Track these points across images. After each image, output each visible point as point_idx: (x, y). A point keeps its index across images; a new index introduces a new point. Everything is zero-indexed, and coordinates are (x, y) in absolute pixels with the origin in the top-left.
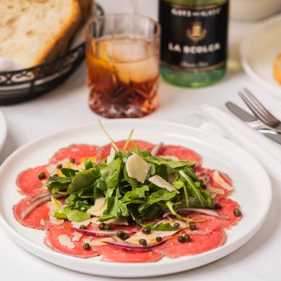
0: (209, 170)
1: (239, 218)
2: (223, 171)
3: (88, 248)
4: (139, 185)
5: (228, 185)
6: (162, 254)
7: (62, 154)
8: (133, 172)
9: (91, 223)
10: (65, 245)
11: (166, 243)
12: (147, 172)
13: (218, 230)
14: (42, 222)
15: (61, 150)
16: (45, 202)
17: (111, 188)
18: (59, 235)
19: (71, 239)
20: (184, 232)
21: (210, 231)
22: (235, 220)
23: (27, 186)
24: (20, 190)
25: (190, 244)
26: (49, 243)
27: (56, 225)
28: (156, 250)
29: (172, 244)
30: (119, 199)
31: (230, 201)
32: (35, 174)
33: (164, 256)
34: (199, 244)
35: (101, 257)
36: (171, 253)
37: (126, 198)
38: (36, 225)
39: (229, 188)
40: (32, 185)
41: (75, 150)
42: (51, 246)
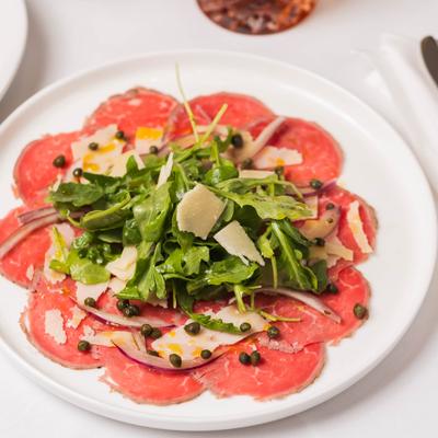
0: (347, 194)
1: (360, 321)
2: (371, 201)
3: (86, 348)
4: (197, 242)
5: (366, 241)
6: (204, 386)
7: (109, 109)
8: (187, 221)
9: (108, 289)
10: (52, 334)
11: (219, 361)
12: (216, 218)
13: (315, 345)
14: (30, 272)
15: (112, 97)
16: (47, 225)
17: (147, 241)
18: (49, 309)
19: (65, 323)
20: (256, 341)
21: (301, 347)
22: (352, 325)
23: (29, 178)
24: (15, 186)
25: (257, 370)
26: (27, 323)
27: (50, 284)
28: (197, 376)
29: (227, 363)
30: (158, 264)
31: (358, 278)
32: (50, 152)
33: (206, 389)
34: (272, 374)
35: (102, 371)
36: (220, 385)
37: (169, 265)
38: (19, 277)
39: (366, 249)
40: (39, 178)
41: (135, 102)
42: (29, 330)
